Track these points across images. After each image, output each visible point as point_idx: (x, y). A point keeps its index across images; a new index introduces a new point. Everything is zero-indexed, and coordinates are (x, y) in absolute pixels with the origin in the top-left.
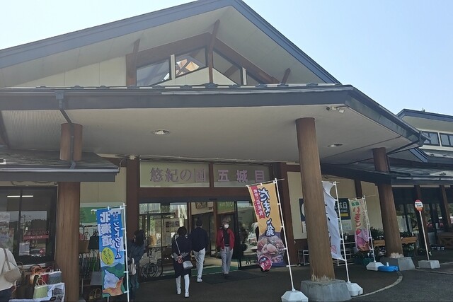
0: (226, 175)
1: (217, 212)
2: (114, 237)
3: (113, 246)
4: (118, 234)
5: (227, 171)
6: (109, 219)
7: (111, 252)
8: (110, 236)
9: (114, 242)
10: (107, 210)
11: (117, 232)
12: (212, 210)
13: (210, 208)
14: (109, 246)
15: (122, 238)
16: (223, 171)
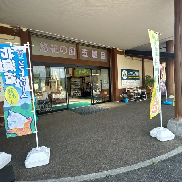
0: (86, 53)
1: (74, 76)
2: (18, 76)
3: (18, 85)
4: (23, 73)
5: (87, 50)
6: (13, 56)
7: (16, 92)
8: (15, 74)
9: (18, 80)
10: (9, 46)
11: (21, 71)
12: (71, 76)
13: (70, 75)
14: (13, 85)
15: (27, 77)
16: (85, 50)
